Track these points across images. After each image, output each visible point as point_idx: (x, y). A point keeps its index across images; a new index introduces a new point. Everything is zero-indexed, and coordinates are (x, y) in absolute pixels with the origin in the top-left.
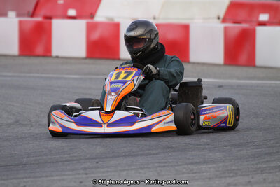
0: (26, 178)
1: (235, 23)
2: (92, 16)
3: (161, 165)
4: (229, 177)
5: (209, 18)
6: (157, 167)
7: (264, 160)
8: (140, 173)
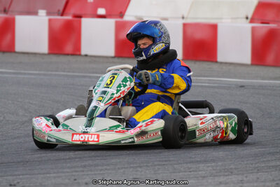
0: (23, 175)
1: (263, 23)
2: (122, 15)
3: (161, 163)
4: (224, 175)
5: (237, 18)
6: (156, 165)
7: (265, 159)
8: (137, 171)
